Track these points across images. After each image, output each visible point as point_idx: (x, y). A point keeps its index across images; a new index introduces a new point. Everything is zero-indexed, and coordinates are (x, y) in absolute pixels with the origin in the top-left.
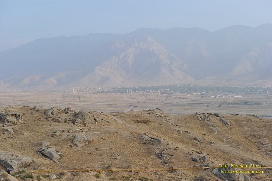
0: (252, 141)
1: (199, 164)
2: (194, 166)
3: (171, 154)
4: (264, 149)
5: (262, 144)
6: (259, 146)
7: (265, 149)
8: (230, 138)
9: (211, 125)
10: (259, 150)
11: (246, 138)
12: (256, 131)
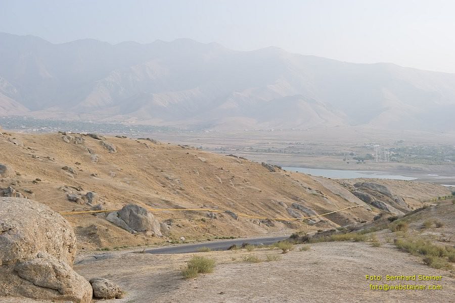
0: (153, 175)
1: (83, 207)
2: (74, 210)
3: (29, 190)
4: (170, 186)
5: (167, 178)
6: (164, 181)
7: (172, 186)
8: (119, 169)
9: (86, 149)
10: (164, 187)
11: (142, 170)
12: (155, 161)
